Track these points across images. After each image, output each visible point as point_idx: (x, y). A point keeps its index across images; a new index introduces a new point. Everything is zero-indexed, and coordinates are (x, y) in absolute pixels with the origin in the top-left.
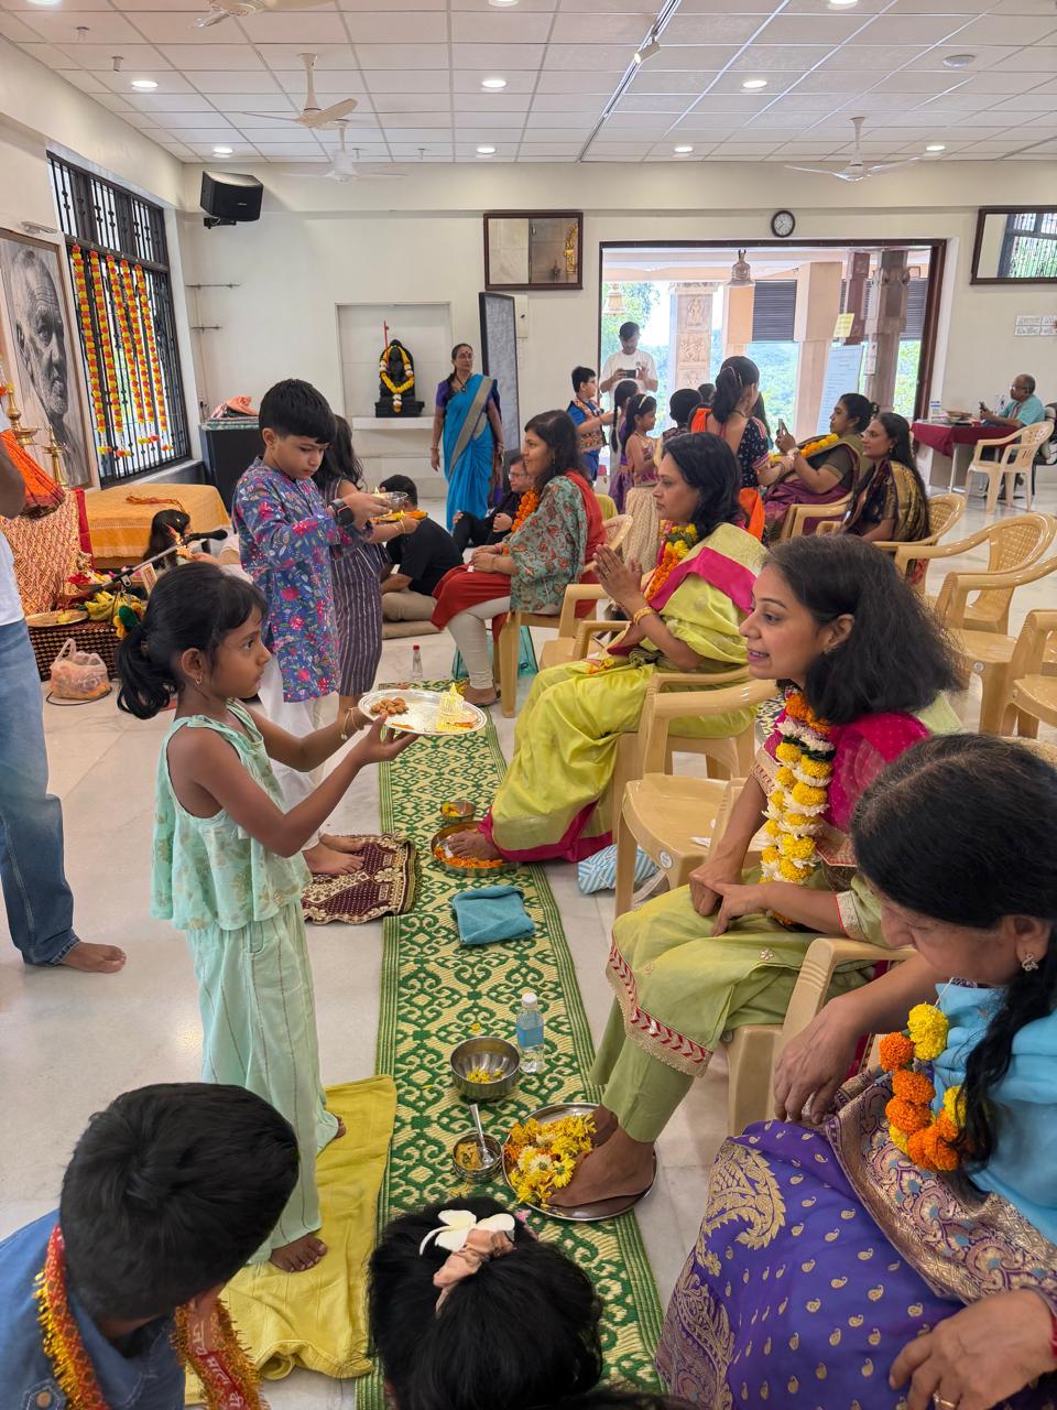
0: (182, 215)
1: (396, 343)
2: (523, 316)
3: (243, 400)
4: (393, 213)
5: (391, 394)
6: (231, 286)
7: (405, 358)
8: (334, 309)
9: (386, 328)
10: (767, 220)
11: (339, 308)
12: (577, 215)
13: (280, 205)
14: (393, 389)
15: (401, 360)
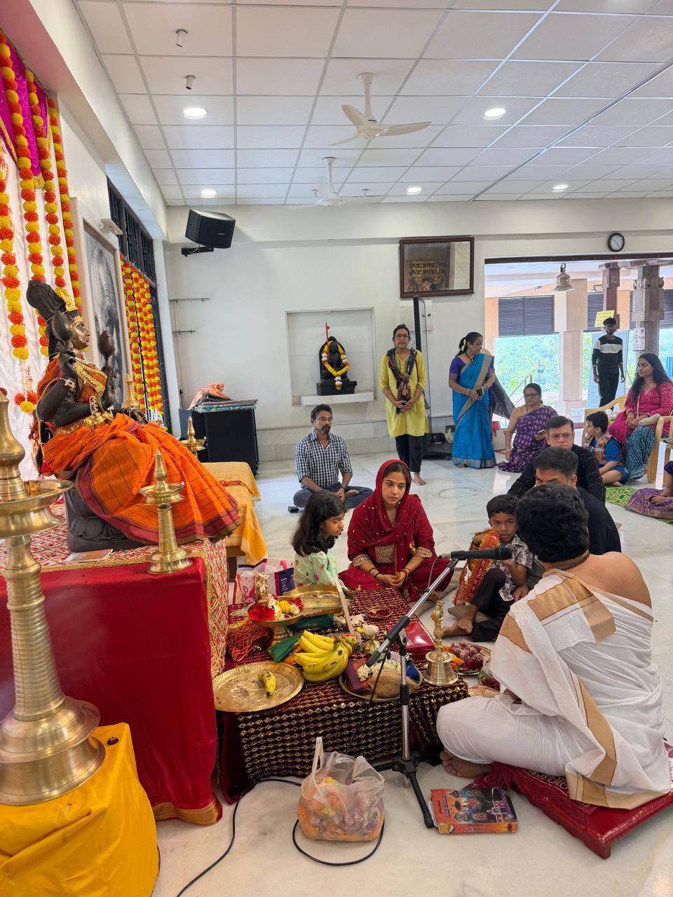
0: (167, 246)
1: (332, 339)
2: (429, 315)
3: (218, 387)
4: (331, 242)
5: (333, 377)
6: (203, 300)
7: (341, 350)
8: (284, 316)
9: (328, 328)
10: (604, 240)
11: (289, 314)
12: (471, 240)
13: (244, 237)
14: (334, 373)
15: (338, 352)
